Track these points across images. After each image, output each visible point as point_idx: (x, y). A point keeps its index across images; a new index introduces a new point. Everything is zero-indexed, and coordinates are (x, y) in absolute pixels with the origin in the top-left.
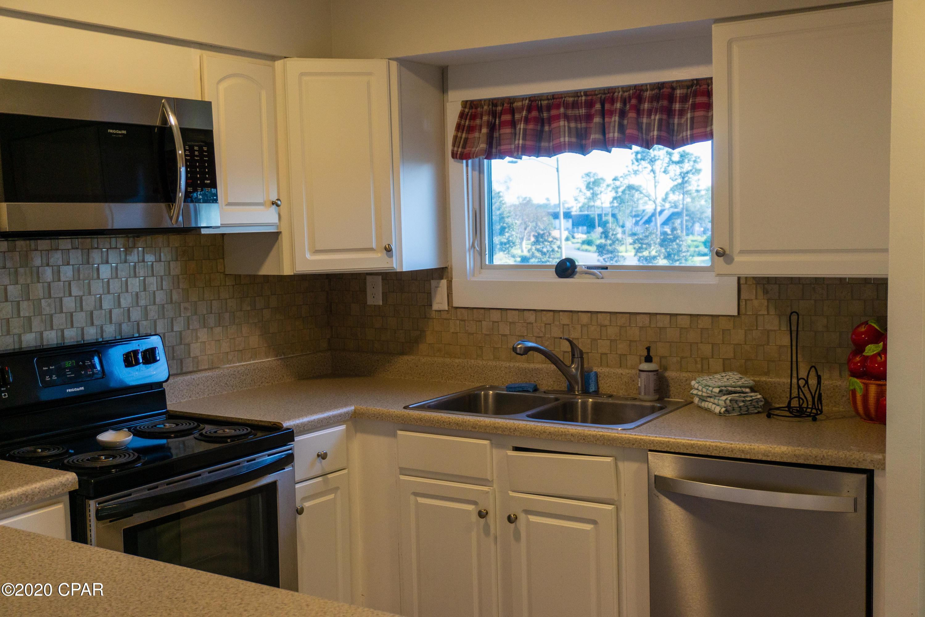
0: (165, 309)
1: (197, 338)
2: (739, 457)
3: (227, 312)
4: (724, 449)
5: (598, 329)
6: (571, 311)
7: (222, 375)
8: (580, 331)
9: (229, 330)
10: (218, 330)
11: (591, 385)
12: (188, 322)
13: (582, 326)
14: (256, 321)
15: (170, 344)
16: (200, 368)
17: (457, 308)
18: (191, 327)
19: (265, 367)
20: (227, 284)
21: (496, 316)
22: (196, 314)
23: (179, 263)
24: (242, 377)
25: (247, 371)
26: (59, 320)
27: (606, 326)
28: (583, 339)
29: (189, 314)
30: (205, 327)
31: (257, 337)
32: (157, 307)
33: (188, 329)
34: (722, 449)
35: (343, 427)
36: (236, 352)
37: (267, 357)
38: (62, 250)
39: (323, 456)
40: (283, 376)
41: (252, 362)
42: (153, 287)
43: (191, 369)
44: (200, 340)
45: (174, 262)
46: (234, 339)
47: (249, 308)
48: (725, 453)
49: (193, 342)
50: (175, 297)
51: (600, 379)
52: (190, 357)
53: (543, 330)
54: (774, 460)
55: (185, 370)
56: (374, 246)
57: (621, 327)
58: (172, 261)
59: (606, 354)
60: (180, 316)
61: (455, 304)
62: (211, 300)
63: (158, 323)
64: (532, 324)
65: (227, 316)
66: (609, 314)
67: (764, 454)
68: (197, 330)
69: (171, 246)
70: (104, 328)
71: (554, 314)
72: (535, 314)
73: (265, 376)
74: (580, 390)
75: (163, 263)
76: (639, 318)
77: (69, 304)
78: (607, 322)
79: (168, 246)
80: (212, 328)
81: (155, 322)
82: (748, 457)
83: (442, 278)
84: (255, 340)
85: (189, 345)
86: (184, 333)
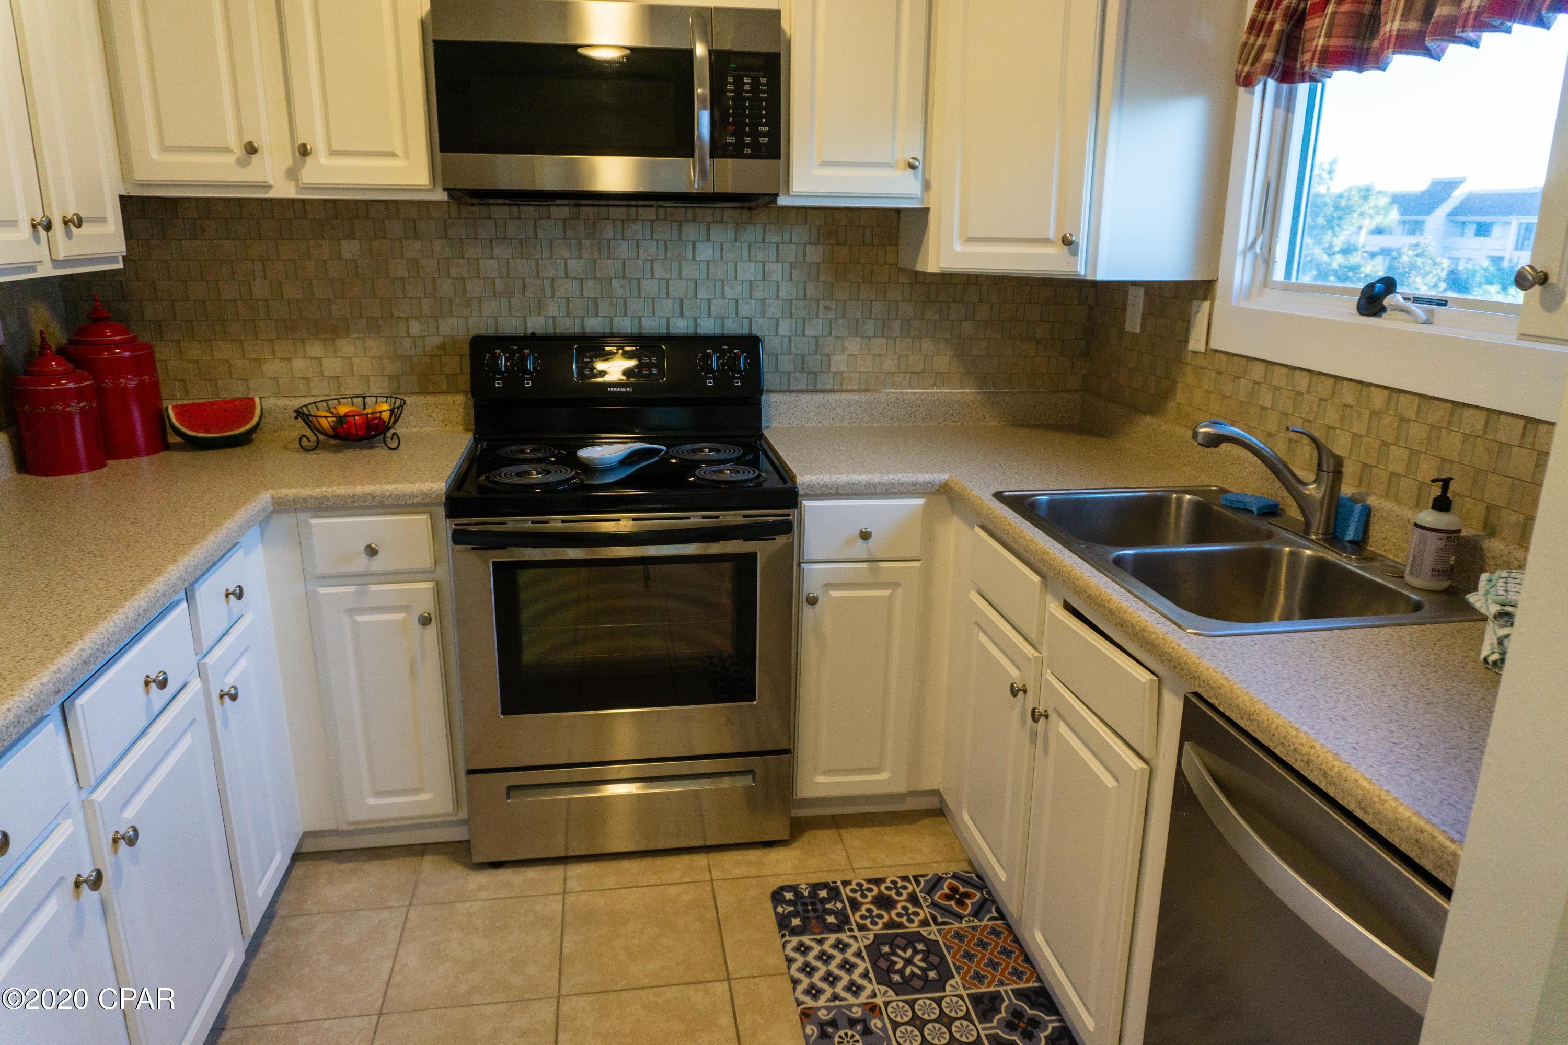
0: (794, 306)
1: (844, 349)
2: (1317, 782)
3: (897, 318)
4: (1295, 750)
5: (1395, 424)
6: (1360, 382)
7: (875, 401)
8: (1366, 421)
9: (898, 343)
10: (880, 341)
11: (1350, 528)
12: (831, 326)
13: (1373, 413)
14: (948, 335)
15: (798, 352)
16: (844, 388)
17: (1216, 351)
18: (834, 333)
19: (952, 400)
20: (901, 281)
21: (1258, 372)
22: (844, 316)
23: (821, 248)
24: (909, 408)
25: (920, 401)
26: (634, 305)
27: (1408, 420)
28: (1369, 439)
29: (832, 316)
30: (857, 335)
31: (948, 357)
32: (780, 302)
33: (830, 335)
34: (1292, 748)
35: (920, 501)
36: (909, 375)
37: (962, 385)
38: (643, 221)
39: (865, 536)
40: (985, 417)
41: (935, 390)
42: (777, 277)
43: (829, 387)
44: (848, 352)
45: (813, 246)
46: (907, 356)
47: (937, 317)
48: (1296, 760)
49: (837, 353)
50: (811, 291)
51: (1373, 520)
52: (829, 371)
53: (1315, 408)
54: (1375, 826)
55: (819, 386)
56: (1051, 235)
57: (1433, 427)
58: (810, 243)
59: (1399, 475)
60: (818, 317)
61: (1214, 345)
62: (872, 301)
63: (780, 322)
64: (1302, 394)
65: (896, 324)
66: (1417, 398)
67: (1360, 802)
68: (843, 338)
69: (809, 223)
70: (698, 321)
71: (1335, 383)
72: (1308, 378)
73: (951, 412)
74: (1320, 532)
75: (794, 247)
76: (1467, 413)
77: (650, 286)
78: (1411, 414)
79: (805, 224)
80: (869, 338)
81: (777, 320)
82: (1331, 792)
83: (1205, 299)
84: (943, 361)
85: (829, 356)
86: (821, 340)
